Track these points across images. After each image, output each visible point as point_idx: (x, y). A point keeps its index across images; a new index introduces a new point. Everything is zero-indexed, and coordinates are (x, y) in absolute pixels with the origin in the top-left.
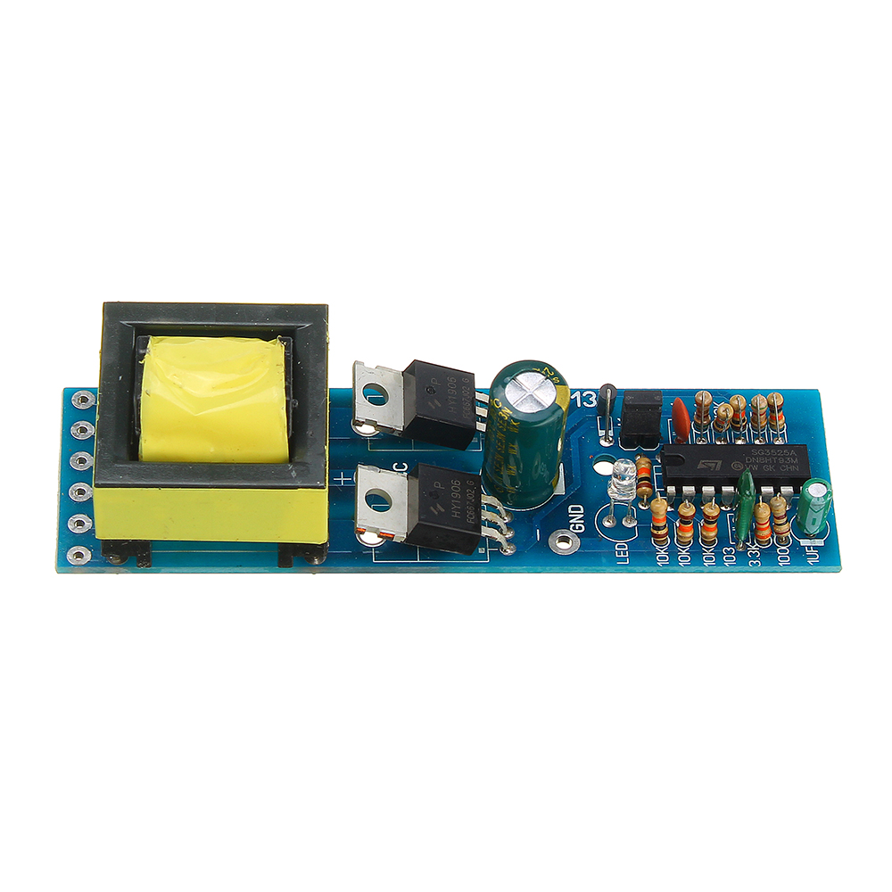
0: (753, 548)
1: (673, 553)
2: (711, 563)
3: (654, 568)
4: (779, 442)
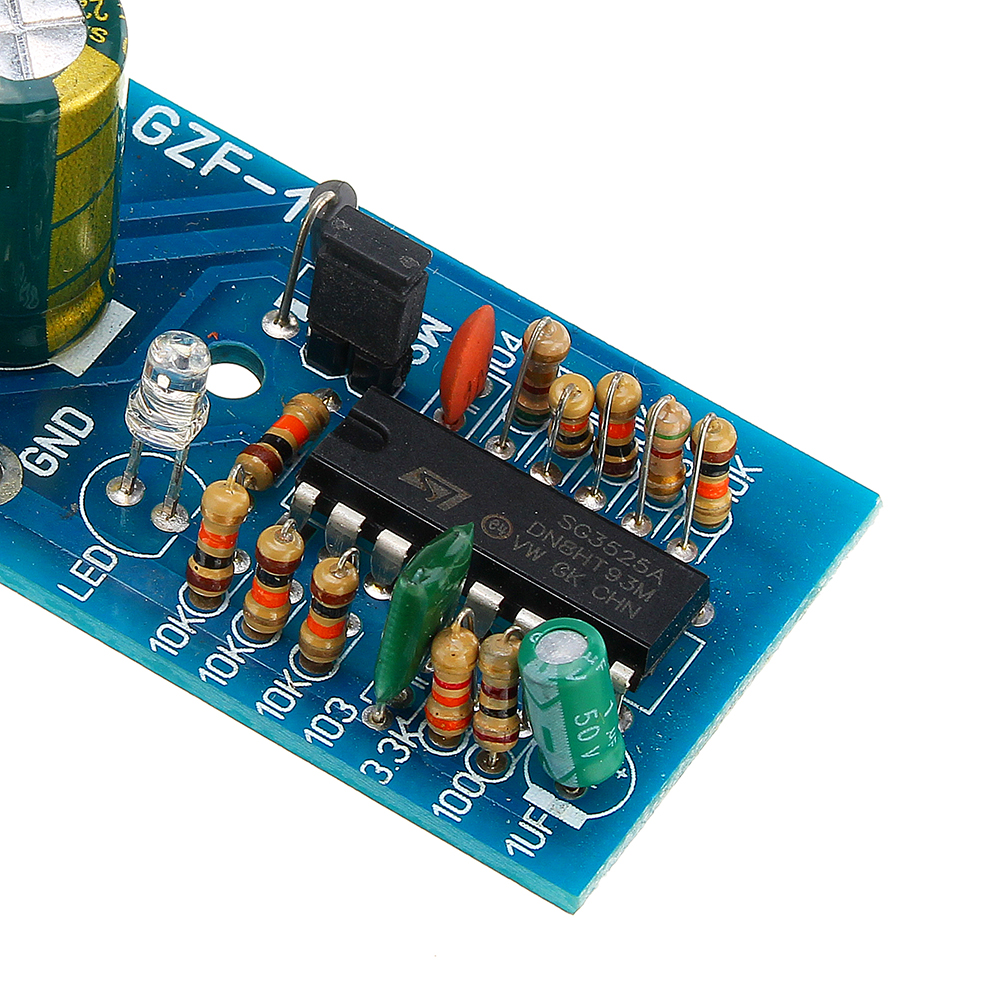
0: (405, 737)
1: (206, 641)
2: (276, 710)
3: (136, 647)
4: (682, 553)
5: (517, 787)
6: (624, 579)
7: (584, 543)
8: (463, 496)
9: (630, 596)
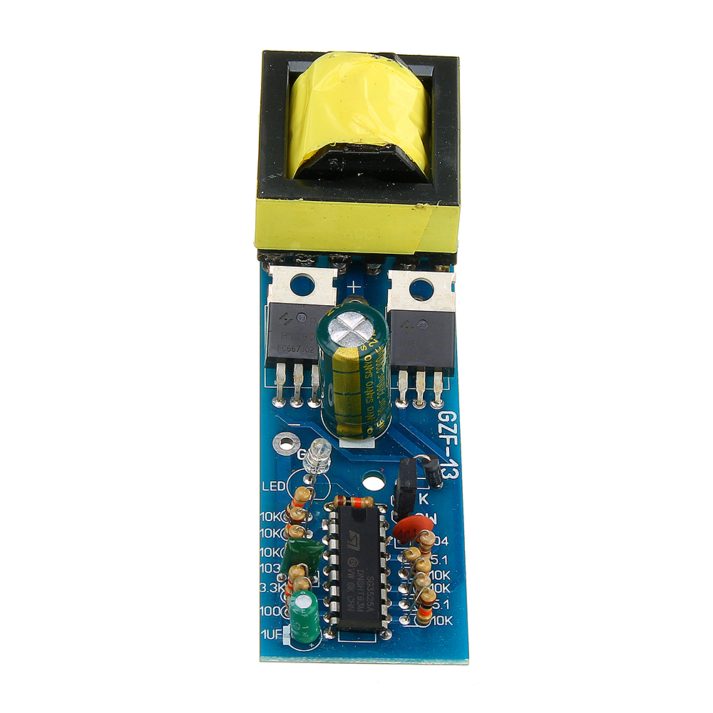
5: (285, 623)
6: (361, 602)
7: (366, 586)
8: (357, 549)
9: (356, 606)
